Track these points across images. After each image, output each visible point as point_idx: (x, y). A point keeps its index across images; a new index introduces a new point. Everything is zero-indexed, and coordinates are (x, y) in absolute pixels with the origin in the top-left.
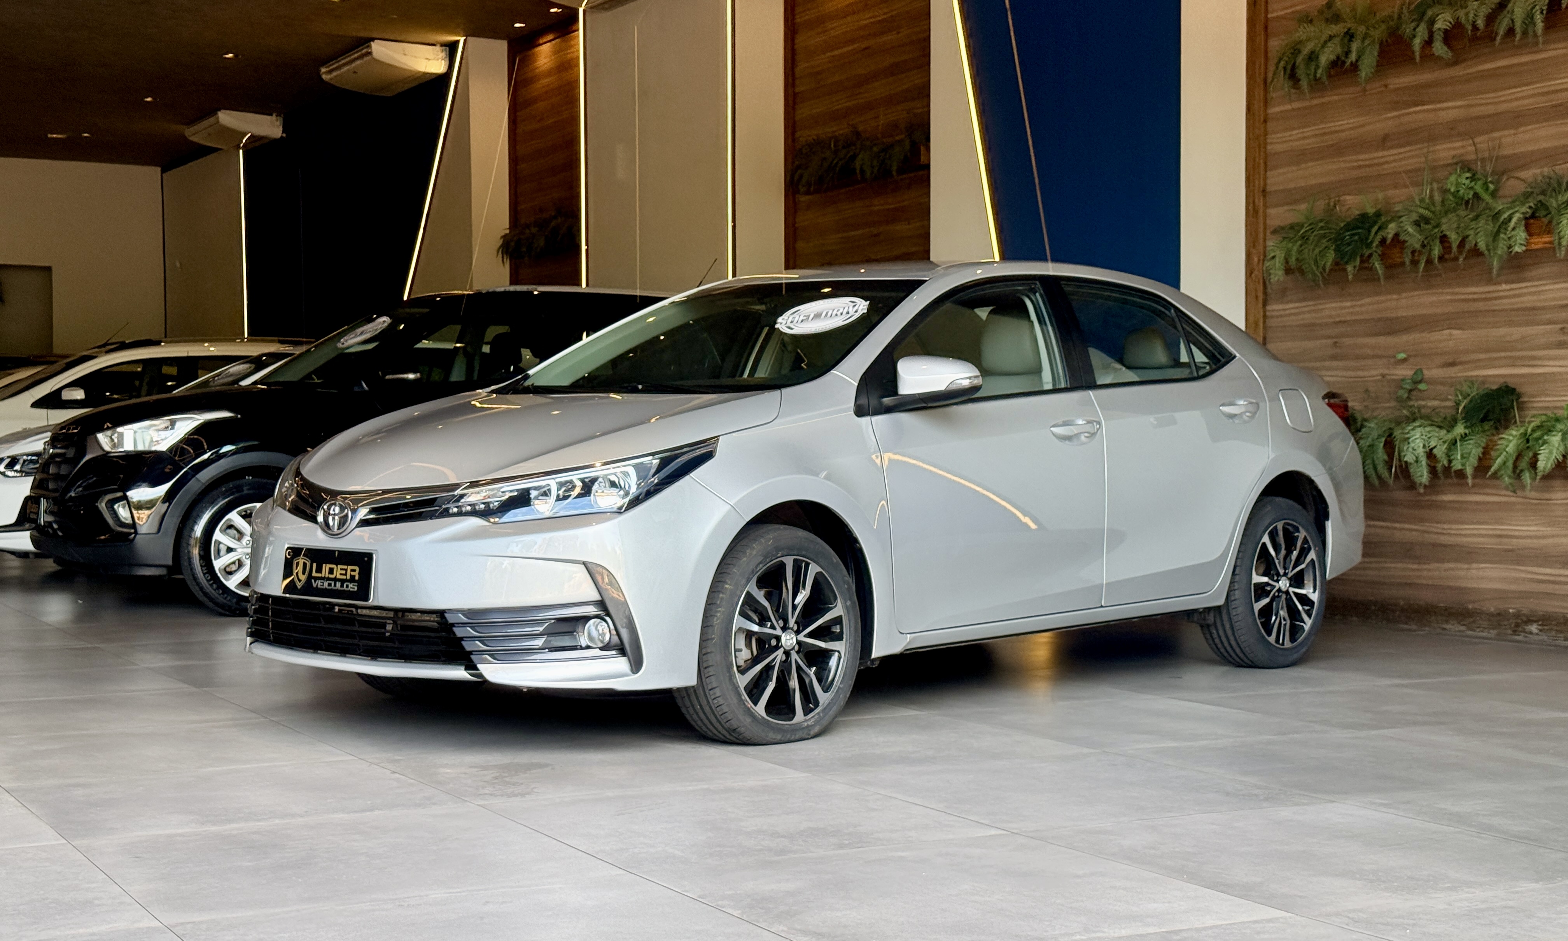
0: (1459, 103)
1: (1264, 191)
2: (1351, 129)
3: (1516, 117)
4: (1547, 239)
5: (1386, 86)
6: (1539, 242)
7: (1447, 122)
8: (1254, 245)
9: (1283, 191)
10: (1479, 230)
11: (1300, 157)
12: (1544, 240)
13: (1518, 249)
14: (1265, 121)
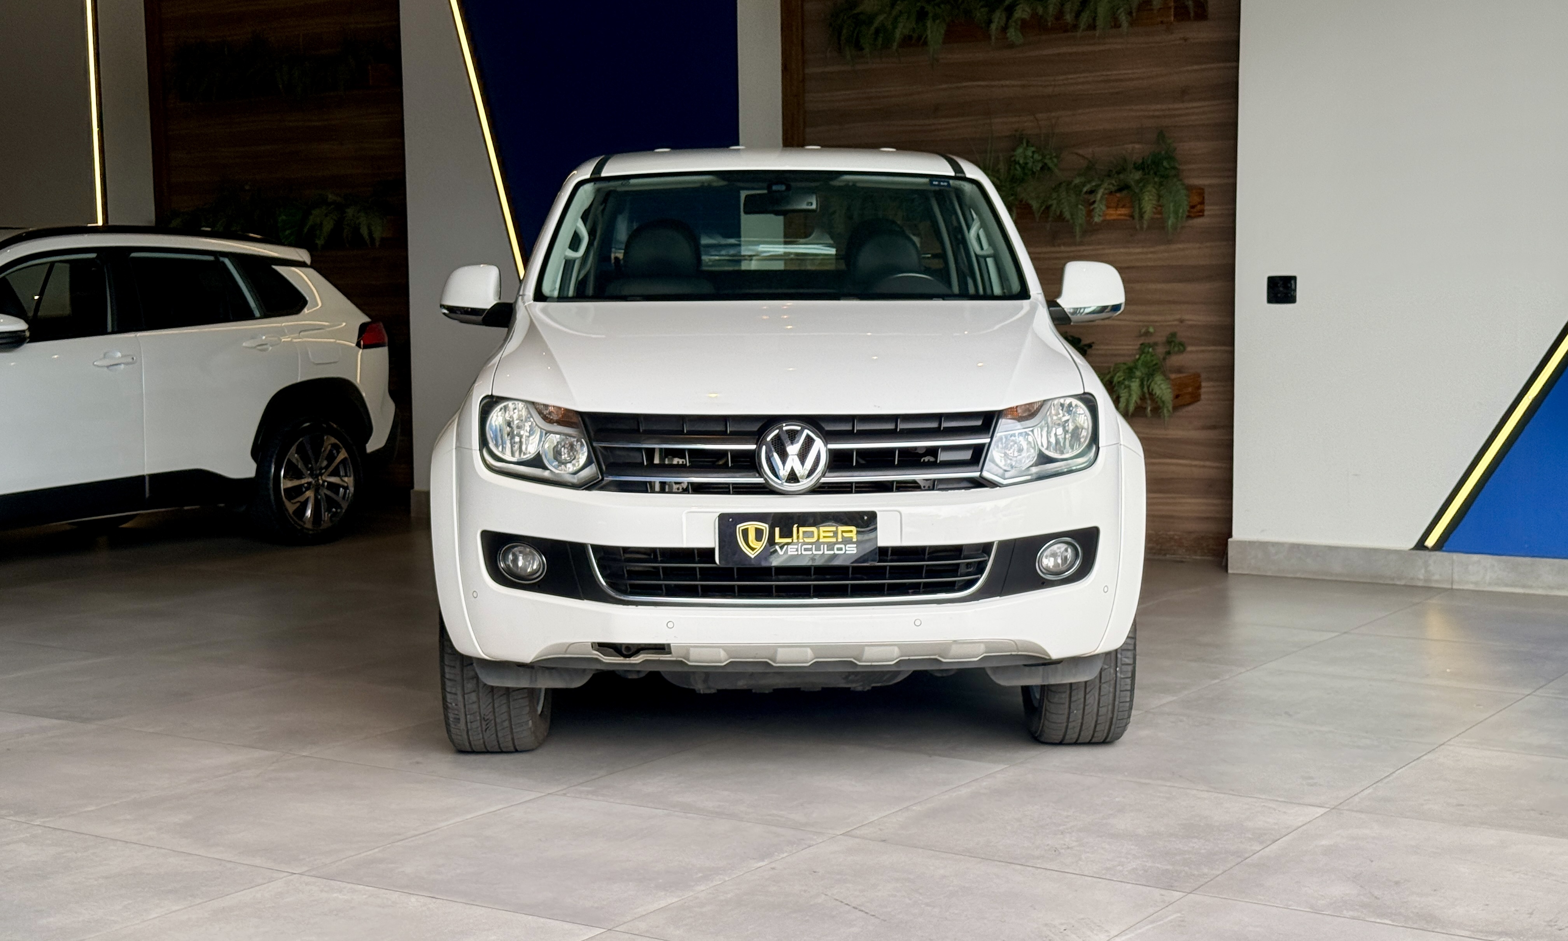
0: (1013, 82)
2: (900, 96)
3: (1074, 100)
4: (1123, 212)
6: (1114, 214)
7: (1003, 99)
10: (1063, 201)
11: (843, 117)
12: (1119, 212)
13: (1097, 219)
14: (803, 81)
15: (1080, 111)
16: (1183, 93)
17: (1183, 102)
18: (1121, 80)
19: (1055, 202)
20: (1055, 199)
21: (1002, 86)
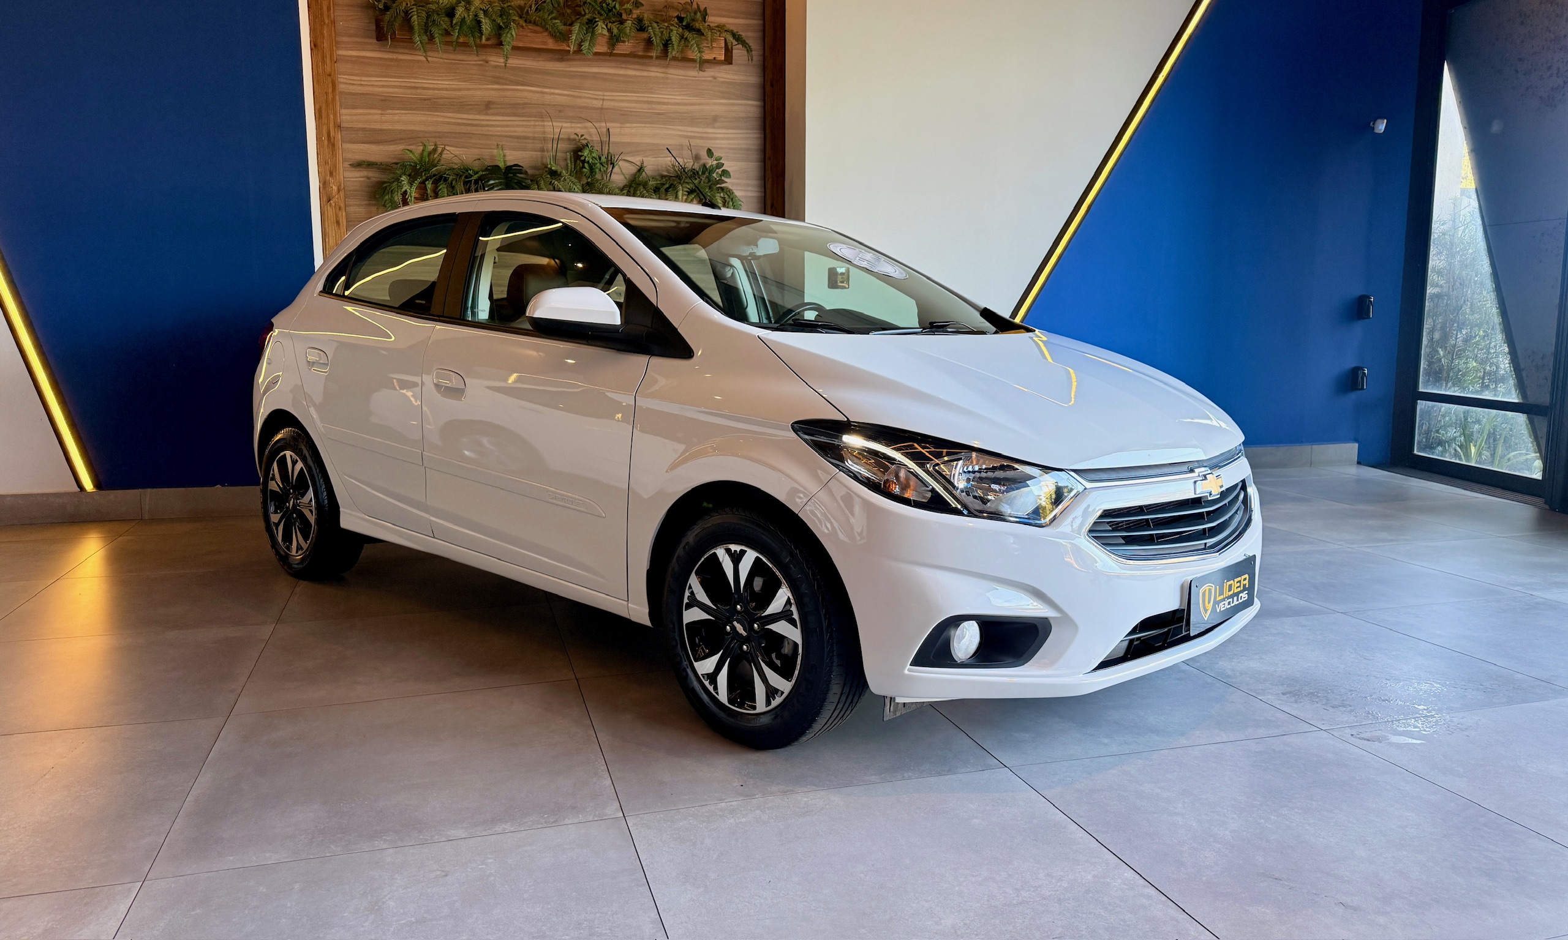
0: (563, 92)
1: (340, 126)
2: (446, 89)
3: (623, 115)
5: (487, 62)
7: (555, 105)
8: (331, 174)
9: (363, 129)
11: (385, 102)
15: (628, 125)
16: (713, 121)
17: (714, 128)
18: (664, 103)
21: (553, 94)
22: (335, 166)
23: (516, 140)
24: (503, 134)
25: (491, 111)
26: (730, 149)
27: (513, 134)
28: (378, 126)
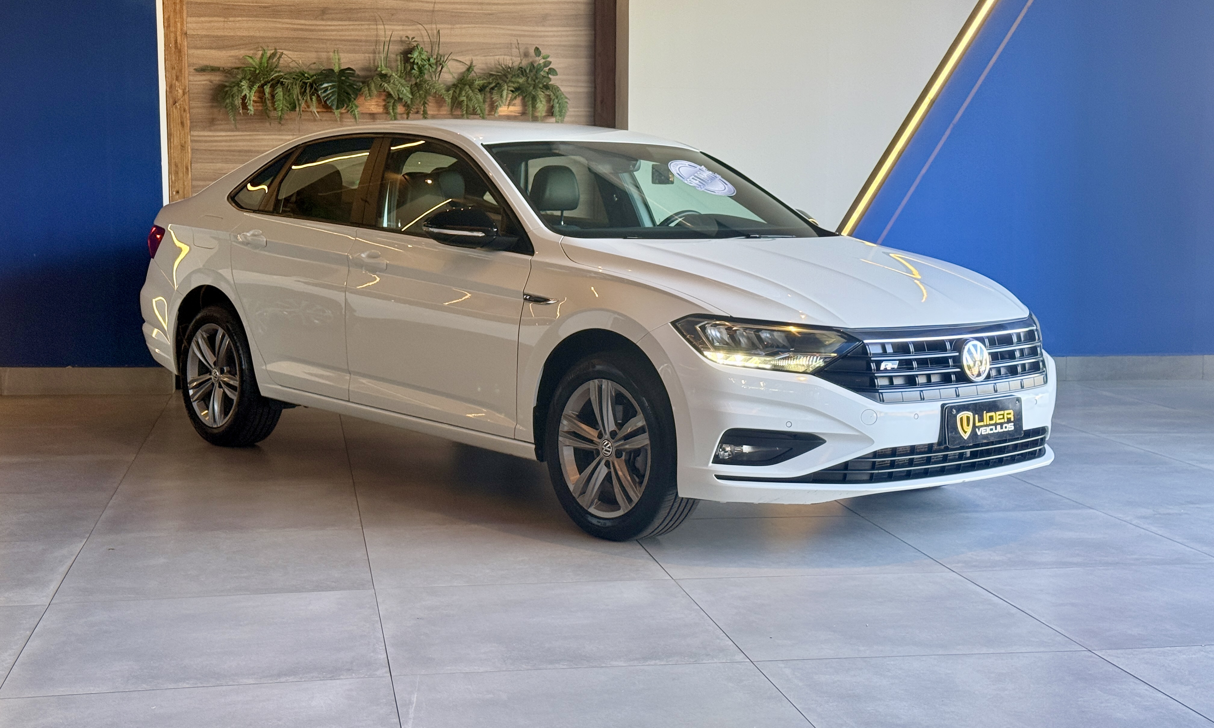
15: (458, 26)
17: (544, 26)
19: (464, 98)
20: (464, 96)
22: (181, 71)
23: (349, 43)
24: (339, 38)
25: (327, 16)
26: (559, 46)
27: (347, 38)
28: (220, 33)
